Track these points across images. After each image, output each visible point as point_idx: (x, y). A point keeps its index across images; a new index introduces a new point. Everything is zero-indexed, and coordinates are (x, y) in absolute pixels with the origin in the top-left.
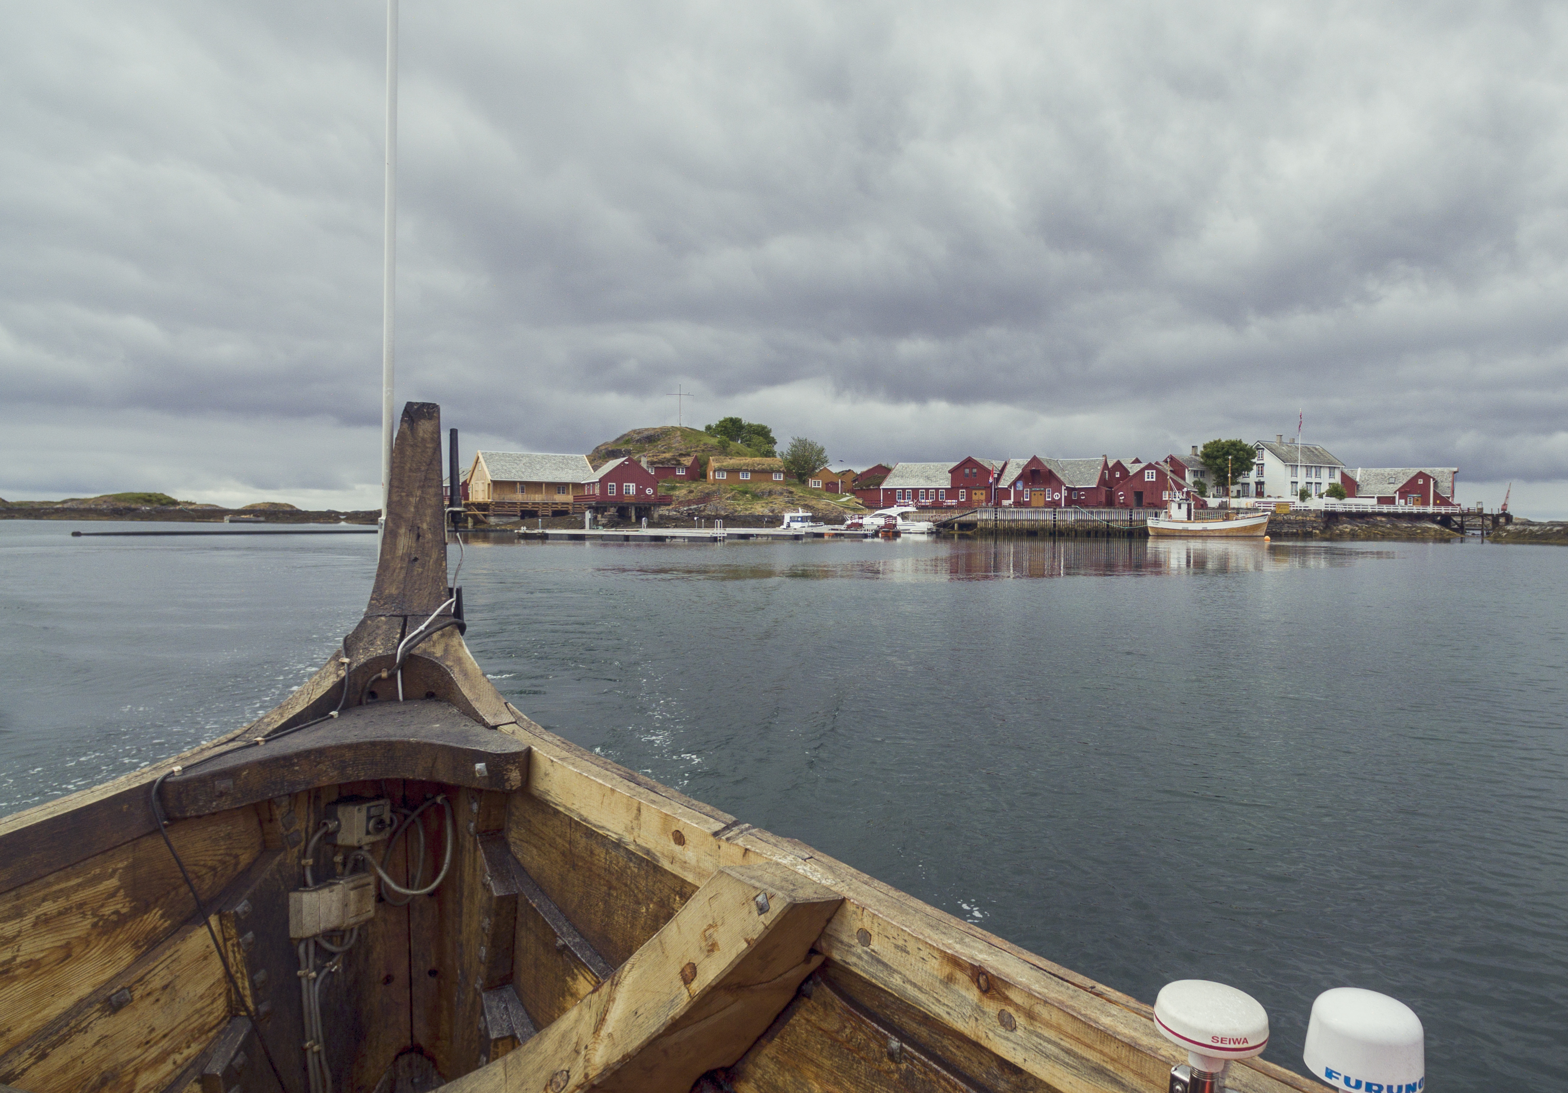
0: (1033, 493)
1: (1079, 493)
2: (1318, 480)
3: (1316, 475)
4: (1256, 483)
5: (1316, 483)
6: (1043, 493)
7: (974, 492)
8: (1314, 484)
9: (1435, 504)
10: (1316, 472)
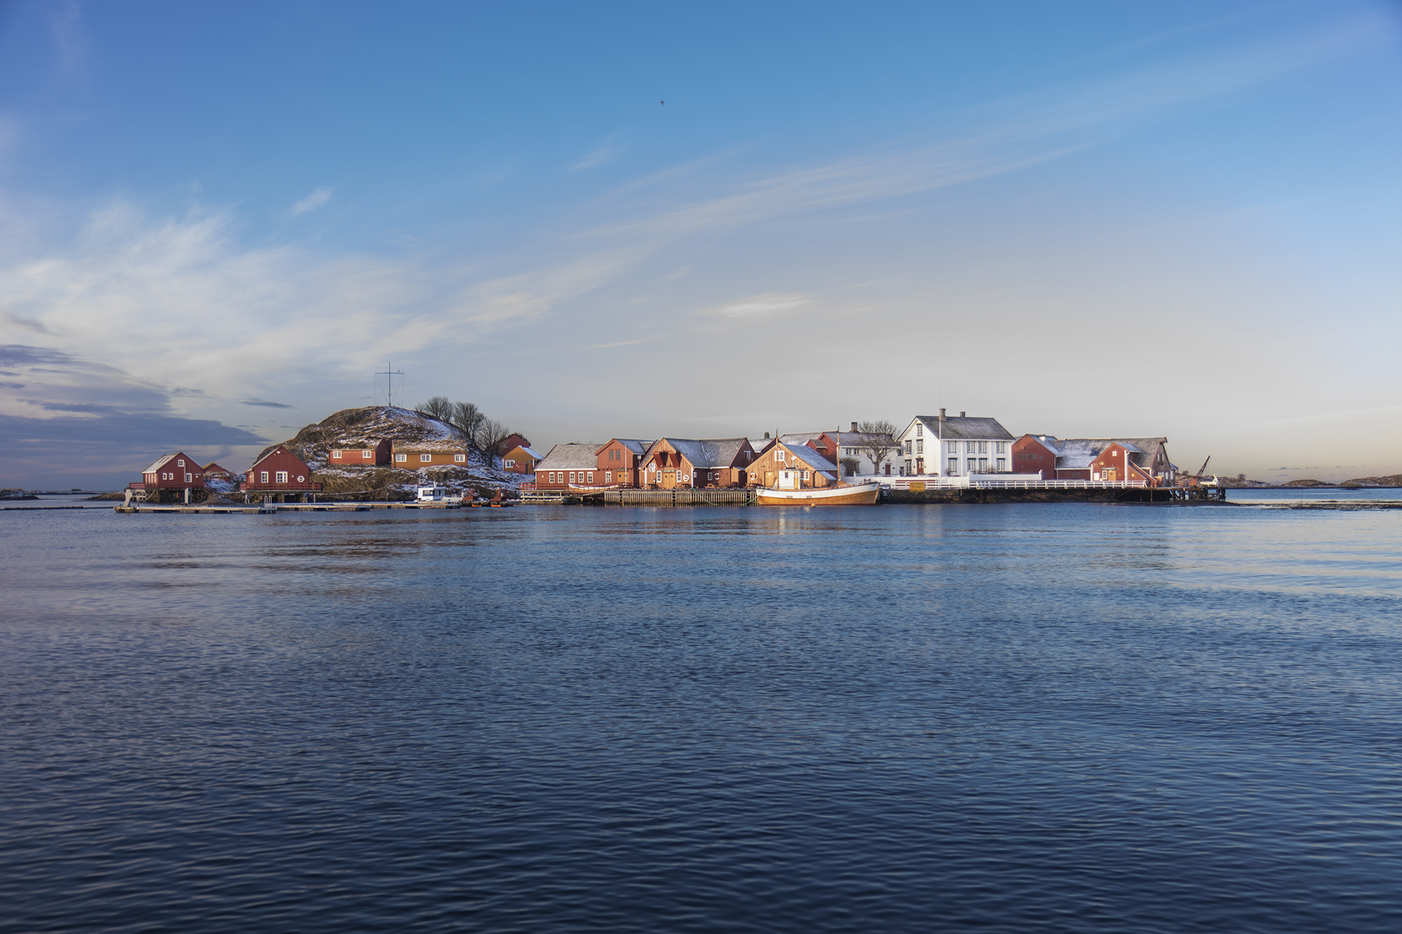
0: (665, 475)
1: (713, 474)
2: (983, 456)
3: (980, 450)
4: (917, 459)
5: (980, 459)
6: (674, 475)
7: (619, 474)
8: (977, 461)
9: (1130, 478)
10: (980, 447)
